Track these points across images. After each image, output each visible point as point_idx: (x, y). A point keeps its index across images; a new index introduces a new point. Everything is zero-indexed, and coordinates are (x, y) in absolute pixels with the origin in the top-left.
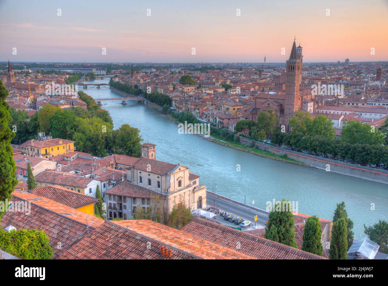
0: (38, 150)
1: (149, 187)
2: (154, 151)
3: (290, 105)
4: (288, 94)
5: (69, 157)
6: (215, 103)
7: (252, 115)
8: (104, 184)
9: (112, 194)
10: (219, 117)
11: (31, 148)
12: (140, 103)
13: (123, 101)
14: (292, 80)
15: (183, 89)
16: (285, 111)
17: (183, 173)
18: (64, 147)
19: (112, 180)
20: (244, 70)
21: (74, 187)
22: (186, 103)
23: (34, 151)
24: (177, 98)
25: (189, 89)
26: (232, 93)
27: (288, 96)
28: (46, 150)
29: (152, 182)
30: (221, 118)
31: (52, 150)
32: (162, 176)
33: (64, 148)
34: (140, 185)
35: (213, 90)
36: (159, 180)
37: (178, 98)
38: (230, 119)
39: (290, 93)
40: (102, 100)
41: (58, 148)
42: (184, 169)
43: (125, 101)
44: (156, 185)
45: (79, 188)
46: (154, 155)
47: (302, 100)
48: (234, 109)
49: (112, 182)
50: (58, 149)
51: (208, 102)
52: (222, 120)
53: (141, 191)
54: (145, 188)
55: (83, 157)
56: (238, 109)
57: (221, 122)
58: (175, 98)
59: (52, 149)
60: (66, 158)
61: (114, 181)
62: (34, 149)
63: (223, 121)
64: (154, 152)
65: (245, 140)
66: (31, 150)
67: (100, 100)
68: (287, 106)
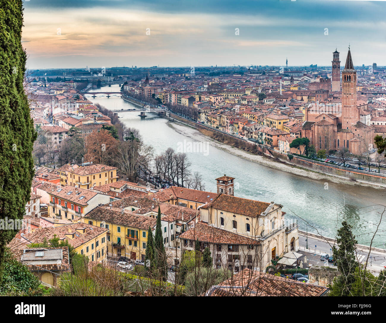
0: (79, 177)
1: (233, 230)
2: (232, 185)
3: (348, 118)
4: (345, 106)
5: (117, 188)
6: (254, 116)
7: (304, 130)
8: (172, 225)
9: (189, 239)
10: (266, 134)
11: (71, 174)
12: (161, 115)
13: (142, 113)
14: (349, 91)
15: (211, 98)
16: (342, 125)
17: (276, 213)
18: (106, 174)
19: (181, 220)
20: (267, 74)
21: (139, 229)
22: (221, 116)
23: (74, 178)
24: (207, 110)
25: (218, 98)
26: (269, 103)
27: (345, 108)
28: (88, 178)
29: (238, 225)
30: (268, 135)
31: (94, 178)
32: (253, 218)
33: (106, 176)
34: (222, 227)
35: (246, 100)
36: (249, 222)
37: (209, 110)
38: (280, 136)
39: (347, 105)
40: (119, 111)
41: (100, 175)
42: (278, 207)
43: (144, 113)
44: (244, 228)
45: (145, 230)
46: (232, 190)
47: (359, 112)
48: (280, 123)
49: (180, 222)
50: (100, 177)
51: (245, 114)
52: (270, 137)
53: (224, 236)
54: (228, 232)
55: (133, 189)
56: (284, 123)
57: (268, 139)
58: (205, 110)
59: (94, 176)
60: (114, 189)
61: (183, 221)
62: (74, 176)
63: (272, 138)
64: (232, 187)
65: (302, 160)
66: (71, 177)
67: (117, 111)
68: (345, 120)
